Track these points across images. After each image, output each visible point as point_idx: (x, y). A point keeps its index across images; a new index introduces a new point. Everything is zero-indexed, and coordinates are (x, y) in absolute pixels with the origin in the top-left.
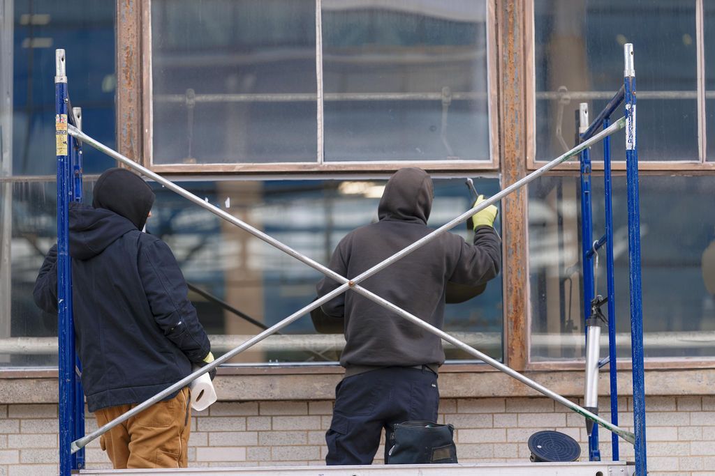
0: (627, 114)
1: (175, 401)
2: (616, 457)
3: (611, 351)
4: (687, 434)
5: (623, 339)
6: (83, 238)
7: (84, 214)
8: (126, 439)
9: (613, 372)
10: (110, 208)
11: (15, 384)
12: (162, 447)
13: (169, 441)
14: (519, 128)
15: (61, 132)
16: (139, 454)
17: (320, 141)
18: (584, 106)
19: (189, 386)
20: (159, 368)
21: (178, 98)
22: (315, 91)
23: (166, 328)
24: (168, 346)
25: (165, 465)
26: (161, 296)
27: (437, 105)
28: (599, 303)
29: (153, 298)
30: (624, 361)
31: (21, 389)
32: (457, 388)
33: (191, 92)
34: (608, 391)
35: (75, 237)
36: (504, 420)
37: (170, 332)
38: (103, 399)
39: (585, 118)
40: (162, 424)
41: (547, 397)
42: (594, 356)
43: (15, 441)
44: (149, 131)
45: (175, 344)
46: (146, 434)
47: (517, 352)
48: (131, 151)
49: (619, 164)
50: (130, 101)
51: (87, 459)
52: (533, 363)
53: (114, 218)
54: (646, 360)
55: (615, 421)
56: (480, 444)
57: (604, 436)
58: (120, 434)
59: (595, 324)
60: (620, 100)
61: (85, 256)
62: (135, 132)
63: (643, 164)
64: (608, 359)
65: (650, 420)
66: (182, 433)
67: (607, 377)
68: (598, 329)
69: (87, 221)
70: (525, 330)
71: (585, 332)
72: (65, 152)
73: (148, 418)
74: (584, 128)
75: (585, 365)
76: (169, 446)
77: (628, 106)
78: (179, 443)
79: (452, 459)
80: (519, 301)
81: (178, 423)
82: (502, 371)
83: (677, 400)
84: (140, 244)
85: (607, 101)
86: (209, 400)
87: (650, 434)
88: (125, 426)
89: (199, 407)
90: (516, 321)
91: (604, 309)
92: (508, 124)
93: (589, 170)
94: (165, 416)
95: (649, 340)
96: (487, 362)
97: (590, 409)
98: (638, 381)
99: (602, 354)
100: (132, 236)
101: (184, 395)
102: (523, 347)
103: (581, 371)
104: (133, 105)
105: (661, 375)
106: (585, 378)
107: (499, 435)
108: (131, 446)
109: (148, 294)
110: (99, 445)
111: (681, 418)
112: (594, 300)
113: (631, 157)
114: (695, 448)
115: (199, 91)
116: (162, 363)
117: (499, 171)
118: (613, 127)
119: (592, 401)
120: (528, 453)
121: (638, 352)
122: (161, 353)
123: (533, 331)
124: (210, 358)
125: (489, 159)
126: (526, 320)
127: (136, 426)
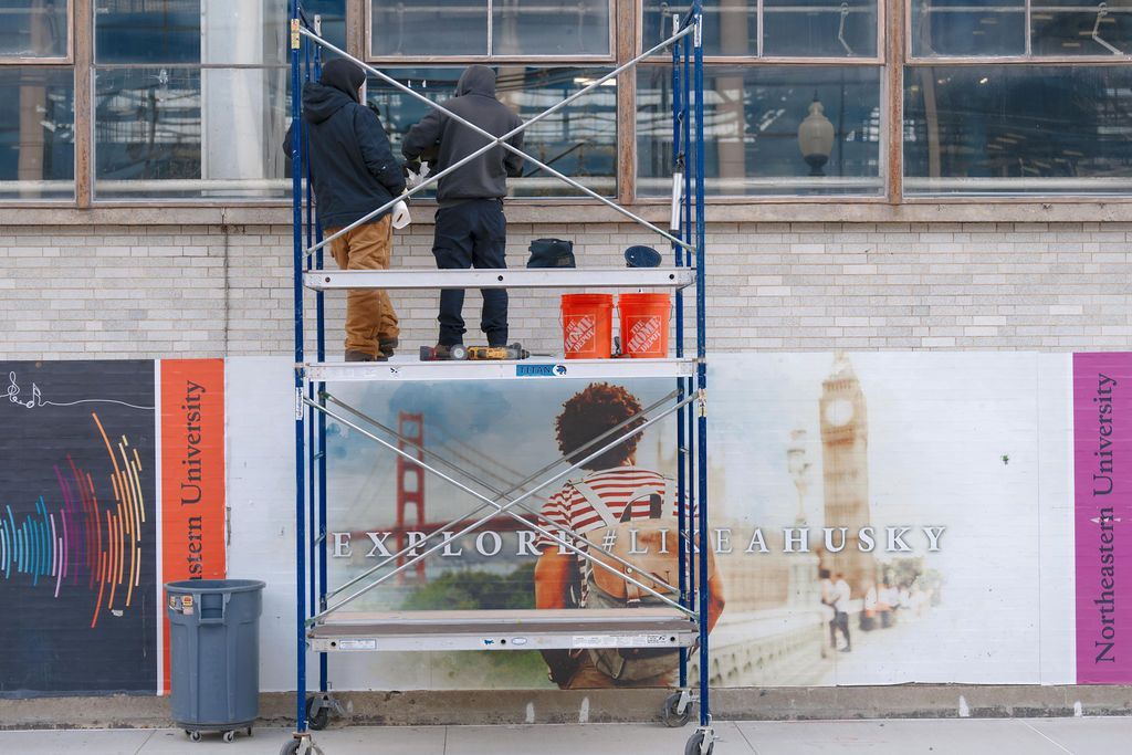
0: (695, 21)
1: (380, 223)
2: (689, 264)
3: (687, 190)
4: (746, 249)
5: (693, 183)
6: (316, 108)
7: (316, 91)
8: (347, 249)
9: (688, 205)
10: (336, 87)
11: (275, 211)
12: (370, 255)
13: (376, 251)
14: (630, 31)
15: (295, 32)
16: (355, 259)
17: (490, 41)
18: (676, 17)
19: (390, 211)
20: (370, 199)
21: (392, 9)
22: (487, 5)
23: (374, 172)
24: (376, 184)
25: (374, 268)
26: (370, 149)
27: (575, 16)
28: (681, 157)
29: (365, 150)
30: (693, 198)
31: (279, 214)
32: (585, 216)
33: (401, 4)
34: (684, 219)
35: (309, 106)
36: (617, 239)
37: (377, 175)
38: (330, 221)
39: (676, 25)
40: (371, 239)
41: (637, 223)
42: (677, 194)
43: (275, 250)
44: (369, 33)
45: (382, 184)
46: (360, 246)
47: (627, 191)
48: (356, 47)
49: (692, 58)
50: (356, 10)
51: (325, 264)
52: (639, 199)
53: (337, 94)
54: (705, 198)
55: (689, 242)
56: (600, 255)
57: (684, 252)
58: (342, 246)
59: (678, 172)
60: (693, 13)
61: (318, 121)
62: (359, 33)
63: (706, 58)
64: (684, 197)
65: (708, 239)
66: (385, 245)
67: (684, 208)
68: (680, 175)
69: (318, 96)
70: (632, 176)
71: (672, 176)
72: (298, 47)
73: (361, 235)
74: (674, 33)
75: (671, 201)
76: (376, 255)
77: (696, 16)
78: (383, 253)
79: (572, 265)
80: (628, 155)
81: (383, 238)
82: (606, 204)
83: (740, 225)
84: (355, 112)
85: (685, 13)
86: (406, 221)
87: (708, 249)
88: (346, 239)
89: (399, 226)
90: (626, 169)
91: (684, 160)
92: (623, 29)
93: (678, 63)
94: (373, 233)
95: (707, 183)
96: (596, 198)
97: (673, 233)
98: (700, 212)
99: (682, 193)
100: (351, 106)
101: (387, 219)
102: (631, 187)
103: (669, 204)
104: (358, 13)
105: (728, 207)
106: (671, 209)
107: (614, 250)
108: (350, 254)
109: (361, 147)
110: (329, 254)
111: (742, 238)
112: (678, 155)
113: (699, 53)
114: (751, 259)
115: (406, 5)
116: (371, 196)
117: (616, 62)
118: (686, 31)
119: (675, 226)
120: (625, 262)
121: (701, 191)
122: (372, 189)
123: (639, 176)
124: (406, 192)
125: (608, 53)
126: (633, 169)
127: (353, 240)
